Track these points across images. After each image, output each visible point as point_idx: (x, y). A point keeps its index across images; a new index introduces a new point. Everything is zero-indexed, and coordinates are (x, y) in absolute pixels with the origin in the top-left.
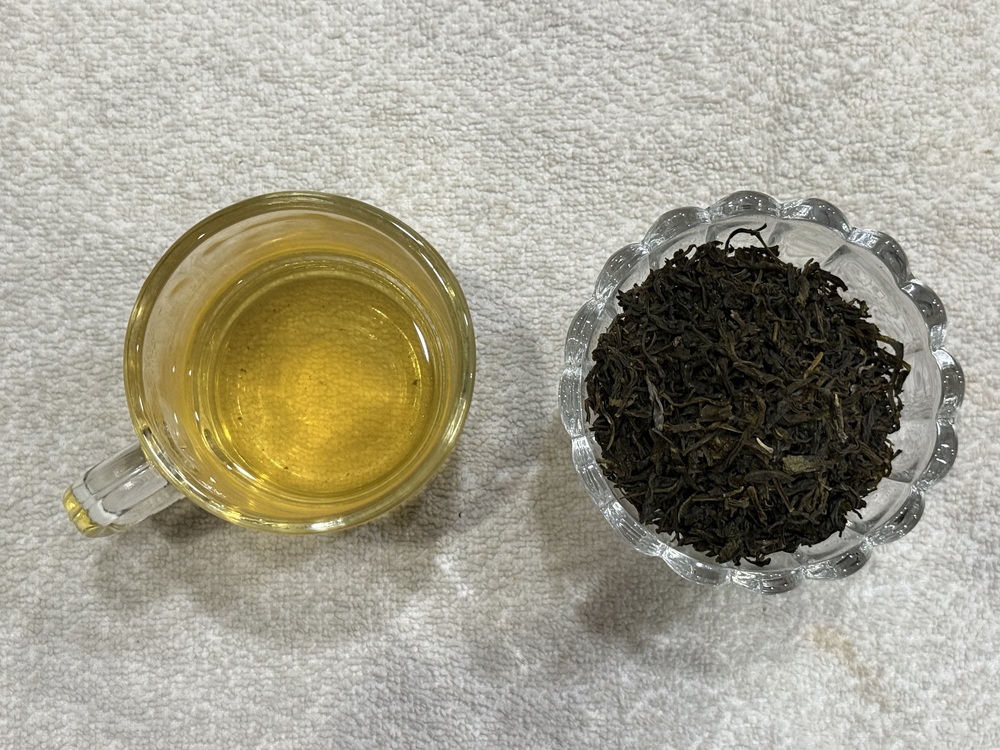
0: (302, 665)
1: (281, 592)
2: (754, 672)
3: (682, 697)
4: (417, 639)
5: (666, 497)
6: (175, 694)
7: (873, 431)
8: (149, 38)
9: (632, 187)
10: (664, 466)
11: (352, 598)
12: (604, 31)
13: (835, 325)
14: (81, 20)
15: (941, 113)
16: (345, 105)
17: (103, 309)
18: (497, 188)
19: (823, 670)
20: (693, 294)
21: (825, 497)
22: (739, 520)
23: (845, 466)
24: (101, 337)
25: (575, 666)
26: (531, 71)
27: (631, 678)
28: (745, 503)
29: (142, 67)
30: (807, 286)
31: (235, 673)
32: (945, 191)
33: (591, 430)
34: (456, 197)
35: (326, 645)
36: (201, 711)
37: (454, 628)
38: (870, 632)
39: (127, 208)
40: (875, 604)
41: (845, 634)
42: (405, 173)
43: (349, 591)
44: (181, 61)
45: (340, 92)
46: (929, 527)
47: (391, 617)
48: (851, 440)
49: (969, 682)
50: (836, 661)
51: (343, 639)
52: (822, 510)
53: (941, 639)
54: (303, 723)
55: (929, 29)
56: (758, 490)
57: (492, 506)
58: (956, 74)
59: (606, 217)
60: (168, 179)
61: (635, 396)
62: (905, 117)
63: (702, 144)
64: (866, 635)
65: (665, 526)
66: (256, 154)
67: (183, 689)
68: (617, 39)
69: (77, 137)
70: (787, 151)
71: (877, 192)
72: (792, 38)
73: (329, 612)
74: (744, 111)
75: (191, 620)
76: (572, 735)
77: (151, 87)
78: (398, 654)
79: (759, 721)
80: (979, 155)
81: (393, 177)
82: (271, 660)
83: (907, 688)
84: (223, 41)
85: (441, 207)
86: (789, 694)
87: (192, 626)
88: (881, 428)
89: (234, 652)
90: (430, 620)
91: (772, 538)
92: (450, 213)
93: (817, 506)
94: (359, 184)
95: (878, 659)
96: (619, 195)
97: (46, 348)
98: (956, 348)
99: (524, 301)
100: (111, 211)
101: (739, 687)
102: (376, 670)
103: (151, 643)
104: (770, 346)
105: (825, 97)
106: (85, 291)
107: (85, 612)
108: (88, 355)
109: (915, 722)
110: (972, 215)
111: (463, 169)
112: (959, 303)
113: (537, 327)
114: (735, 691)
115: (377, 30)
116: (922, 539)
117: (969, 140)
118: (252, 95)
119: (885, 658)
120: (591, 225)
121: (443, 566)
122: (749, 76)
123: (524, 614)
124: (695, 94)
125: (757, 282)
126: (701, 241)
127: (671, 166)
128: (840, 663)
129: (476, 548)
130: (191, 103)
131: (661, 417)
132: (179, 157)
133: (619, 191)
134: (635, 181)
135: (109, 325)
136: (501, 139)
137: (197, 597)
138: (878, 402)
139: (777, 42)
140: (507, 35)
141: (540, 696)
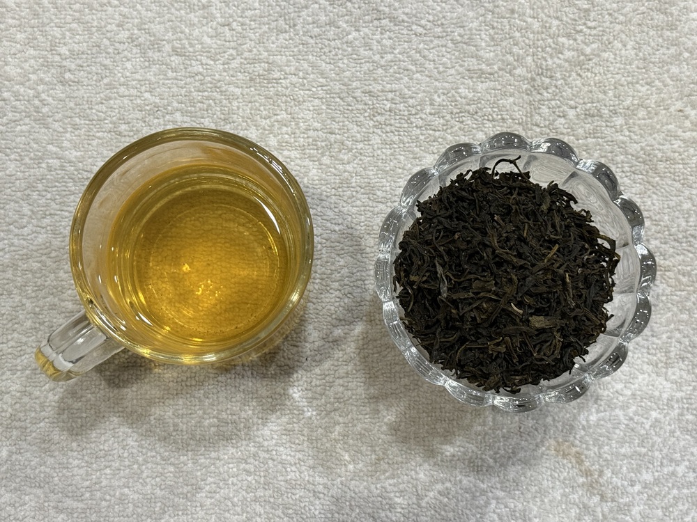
0: (194, 463)
1: (180, 412)
2: (512, 472)
3: (460, 488)
4: (276, 445)
5: (448, 344)
6: (104, 483)
7: (593, 301)
8: (95, 24)
9: (431, 132)
10: (447, 322)
11: (230, 417)
12: (413, 23)
13: (568, 227)
14: (49, 11)
15: (647, 84)
16: (231, 73)
17: (59, 212)
18: (337, 131)
19: (560, 471)
20: (469, 204)
21: (559, 345)
22: (499, 361)
23: (573, 324)
24: (57, 232)
25: (386, 466)
26: (361, 50)
27: (425, 475)
28: (502, 349)
29: (90, 44)
30: (548, 200)
31: (147, 468)
32: (649, 138)
33: (397, 297)
34: (308, 137)
35: (211, 449)
36: (122, 494)
37: (302, 438)
38: (594, 445)
39: (77, 141)
40: (598, 425)
41: (576, 446)
42: (272, 120)
43: (228, 412)
44: (117, 40)
45: (228, 63)
46: (636, 372)
47: (258, 429)
48: (578, 306)
49: (663, 481)
50: (570, 465)
51: (224, 445)
52: (557, 354)
53: (644, 450)
54: (194, 504)
55: (639, 25)
56: (512, 340)
57: (329, 353)
58: (658, 56)
59: (413, 152)
60: (106, 121)
61: (427, 274)
62: (622, 85)
63: (480, 103)
64: (591, 447)
65: (447, 365)
66: (168, 105)
67: (111, 479)
68: (422, 29)
69: (43, 92)
70: (540, 108)
71: (602, 138)
72: (544, 30)
73: (213, 426)
74: (509, 80)
75: (117, 430)
76: (384, 515)
77: (96, 58)
78: (261, 455)
79: (515, 507)
80: (674, 113)
81: (263, 123)
82: (172, 459)
83: (619, 484)
84: (147, 27)
85: (297, 144)
86: (537, 488)
87: (117, 435)
88: (600, 299)
89: (147, 453)
90: (284, 432)
91: (522, 374)
92: (303, 148)
93: (553, 352)
94: (240, 127)
95: (599, 465)
96: (422, 137)
97: (18, 239)
98: (656, 247)
99: (354, 210)
100: (66, 144)
101: (502, 483)
102: (247, 467)
103: (88, 446)
104: (522, 240)
105: (566, 71)
106: (47, 199)
107: (42, 424)
108: (48, 244)
109: (625, 509)
110: (668, 154)
111: (313, 118)
112: (658, 216)
113: (363, 228)
114: (499, 486)
115: (254, 21)
116: (631, 381)
117: (667, 102)
118: (167, 65)
119: (604, 463)
120: (402, 158)
121: (295, 395)
122: (513, 56)
123: (351, 429)
124: (476, 68)
125: (514, 196)
126: (475, 167)
127: (459, 117)
128: (573, 467)
129: (318, 383)
130: (124, 69)
131: (445, 289)
132: (115, 106)
133: (422, 135)
134: (433, 127)
135: (63, 224)
136: (339, 97)
137: (121, 414)
138: (597, 281)
139: (534, 33)
140: (345, 25)
141: (362, 487)
